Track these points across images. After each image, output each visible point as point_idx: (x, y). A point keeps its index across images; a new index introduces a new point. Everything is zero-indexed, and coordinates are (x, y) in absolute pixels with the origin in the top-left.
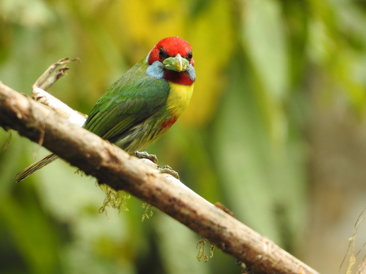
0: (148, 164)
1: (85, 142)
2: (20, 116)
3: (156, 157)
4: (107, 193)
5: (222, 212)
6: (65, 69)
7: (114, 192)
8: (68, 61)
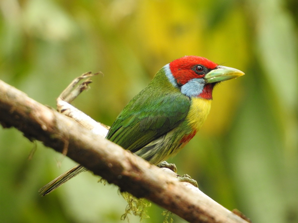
0: (168, 173)
1: (108, 152)
2: (44, 127)
3: (175, 166)
4: (129, 201)
5: (239, 218)
6: (88, 83)
7: (136, 200)
8: (91, 75)
